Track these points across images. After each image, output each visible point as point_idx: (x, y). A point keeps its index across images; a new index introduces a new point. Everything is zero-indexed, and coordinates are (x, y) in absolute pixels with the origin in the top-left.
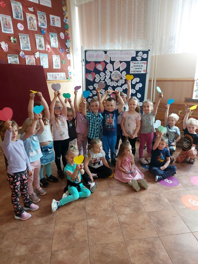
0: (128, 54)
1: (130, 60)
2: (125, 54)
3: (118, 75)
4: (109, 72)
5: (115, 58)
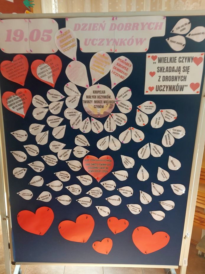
0: (140, 27)
1: (144, 47)
2: (128, 27)
3: (106, 99)
4: (76, 89)
5: (95, 42)
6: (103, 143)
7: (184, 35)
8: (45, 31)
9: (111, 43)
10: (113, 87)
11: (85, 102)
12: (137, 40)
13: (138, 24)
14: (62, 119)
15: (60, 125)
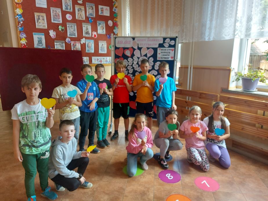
0: (156, 41)
1: (157, 46)
2: (152, 40)
4: (137, 58)
5: (143, 44)
7: (168, 43)
8: (129, 41)
9: (148, 45)
10: (148, 57)
11: (139, 62)
12: (155, 44)
15: (131, 69)
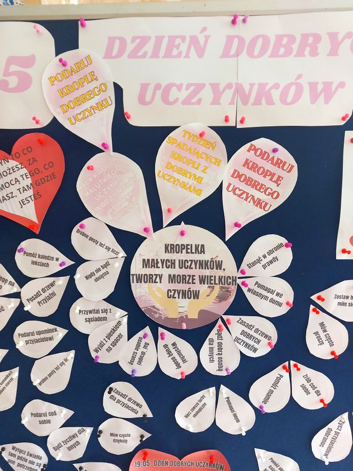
2: (282, 46)
3: (207, 272)
4: (110, 240)
5: (174, 94)
6: (197, 410)
8: (11, 60)
9: (228, 95)
10: (229, 234)
11: (139, 279)
12: (313, 86)
13: (317, 38)
14: (61, 333)
15: (54, 351)
